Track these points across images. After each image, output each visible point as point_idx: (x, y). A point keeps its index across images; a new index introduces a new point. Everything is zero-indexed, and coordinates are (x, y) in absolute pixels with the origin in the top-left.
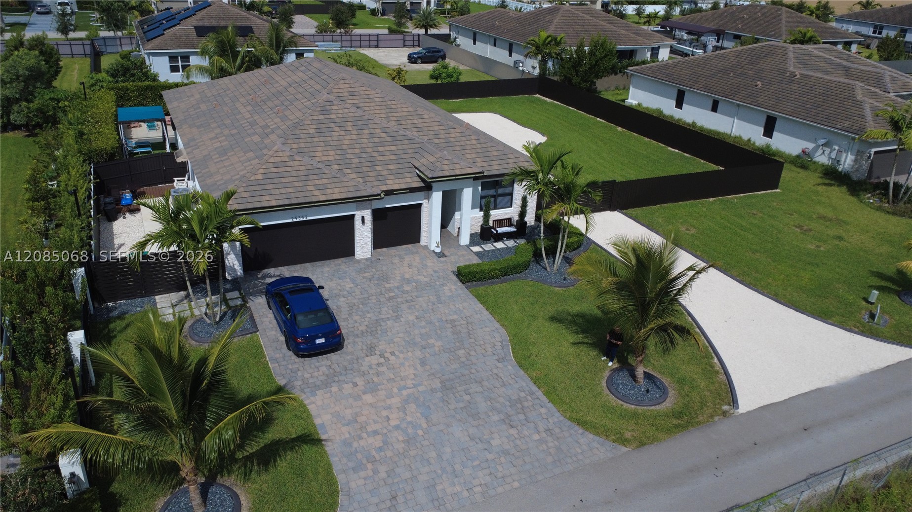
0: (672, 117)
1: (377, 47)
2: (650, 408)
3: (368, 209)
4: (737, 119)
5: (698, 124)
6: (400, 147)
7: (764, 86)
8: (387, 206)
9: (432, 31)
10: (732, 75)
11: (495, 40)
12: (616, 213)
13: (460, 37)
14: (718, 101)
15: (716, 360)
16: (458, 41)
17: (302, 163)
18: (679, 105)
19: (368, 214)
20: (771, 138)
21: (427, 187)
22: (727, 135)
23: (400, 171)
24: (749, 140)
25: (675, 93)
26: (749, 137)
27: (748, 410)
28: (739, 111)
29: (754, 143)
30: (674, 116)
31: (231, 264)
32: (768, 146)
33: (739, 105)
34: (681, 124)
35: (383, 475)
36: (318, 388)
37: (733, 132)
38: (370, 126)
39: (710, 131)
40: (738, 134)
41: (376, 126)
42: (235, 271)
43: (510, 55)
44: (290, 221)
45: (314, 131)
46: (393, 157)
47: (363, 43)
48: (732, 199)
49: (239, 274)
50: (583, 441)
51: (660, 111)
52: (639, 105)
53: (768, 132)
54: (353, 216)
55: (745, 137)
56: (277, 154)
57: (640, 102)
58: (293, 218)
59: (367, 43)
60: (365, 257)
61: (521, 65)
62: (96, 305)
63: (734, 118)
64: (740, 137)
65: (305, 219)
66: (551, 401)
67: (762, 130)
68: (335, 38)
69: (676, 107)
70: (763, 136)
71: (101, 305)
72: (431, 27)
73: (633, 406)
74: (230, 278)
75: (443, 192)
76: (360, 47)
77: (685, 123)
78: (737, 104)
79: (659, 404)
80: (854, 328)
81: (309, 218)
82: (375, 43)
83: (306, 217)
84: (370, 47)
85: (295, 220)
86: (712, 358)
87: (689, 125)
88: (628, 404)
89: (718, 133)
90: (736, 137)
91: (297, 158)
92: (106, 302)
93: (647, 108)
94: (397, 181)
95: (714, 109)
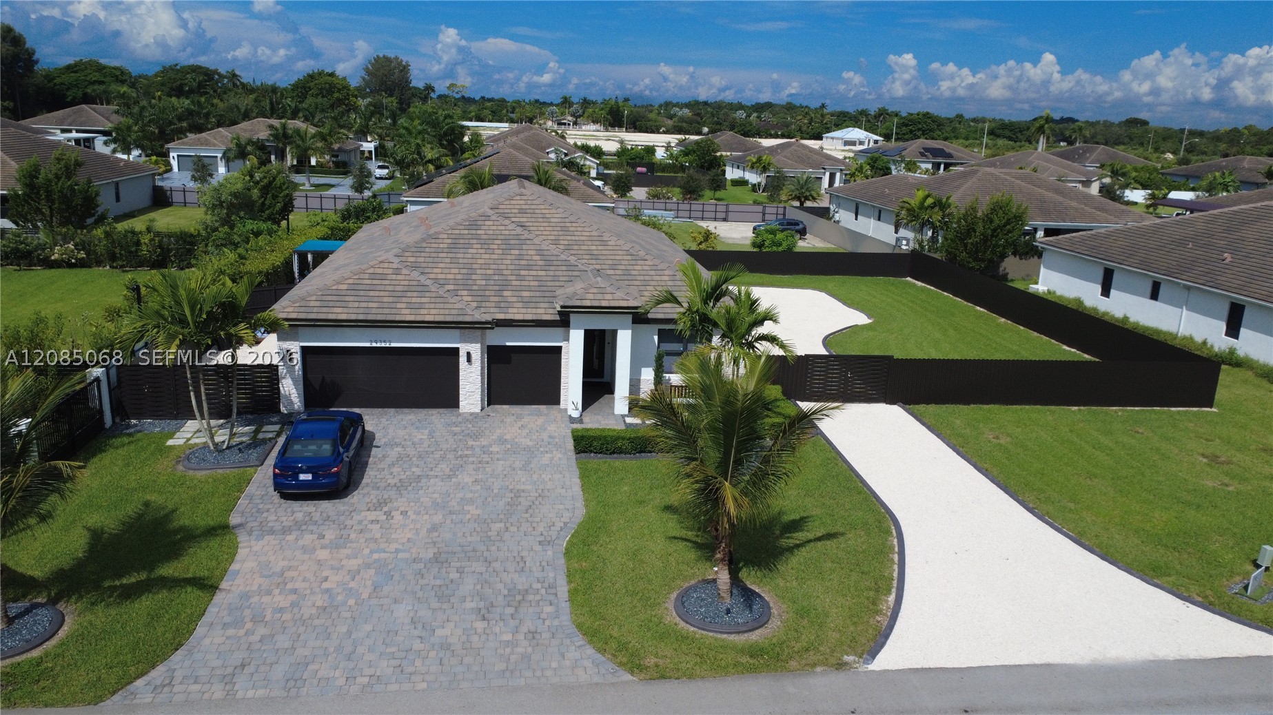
0: (1095, 309)
1: (725, 220)
2: (719, 636)
3: (477, 343)
4: (1187, 310)
5: (1132, 319)
6: (551, 273)
7: (1234, 260)
8: (508, 344)
9: (808, 204)
10: (1190, 246)
11: (880, 212)
12: (896, 406)
13: (841, 211)
14: (1160, 283)
15: (892, 598)
16: (837, 217)
17: (407, 278)
18: (1106, 292)
19: (476, 349)
20: (1237, 338)
21: (563, 321)
22: (1171, 334)
23: (534, 300)
24: (1205, 343)
25: (1100, 274)
26: (1204, 338)
27: (887, 668)
28: (1190, 297)
29: (1212, 346)
30: (1099, 308)
31: (287, 393)
32: (1232, 351)
33: (1188, 288)
34: (1106, 318)
35: (256, 638)
36: (272, 532)
37: (1181, 331)
38: (524, 247)
39: (1147, 328)
40: (1187, 334)
41: (532, 247)
42: (292, 403)
43: (896, 232)
44: (368, 345)
45: (446, 246)
46: (536, 283)
47: (706, 215)
48: (1116, 412)
49: (296, 407)
50: (573, 654)
51: (1079, 301)
52: (1049, 291)
53: (1233, 331)
54: (457, 349)
55: (1199, 338)
56: (382, 265)
57: (1052, 289)
58: (371, 342)
59: (713, 215)
60: (472, 411)
61: (904, 242)
62: (117, 420)
63: (1182, 308)
64: (1191, 338)
65: (388, 345)
66: (571, 600)
67: (1223, 326)
68: (669, 206)
69: (1102, 295)
70: (1226, 335)
71: (123, 420)
72: (807, 198)
73: (692, 629)
74: (286, 412)
75: (585, 330)
76: (703, 219)
77: (1113, 316)
78: (1184, 285)
79: (738, 633)
80: (1196, 597)
81: (393, 345)
82: (723, 215)
83: (390, 342)
84: (715, 219)
85: (374, 345)
86: (889, 592)
87: (1117, 320)
88: (688, 626)
89: (1158, 332)
90: (1185, 338)
91: (405, 271)
92: (129, 419)
93: (1060, 297)
94: (524, 311)
95: (1154, 296)
